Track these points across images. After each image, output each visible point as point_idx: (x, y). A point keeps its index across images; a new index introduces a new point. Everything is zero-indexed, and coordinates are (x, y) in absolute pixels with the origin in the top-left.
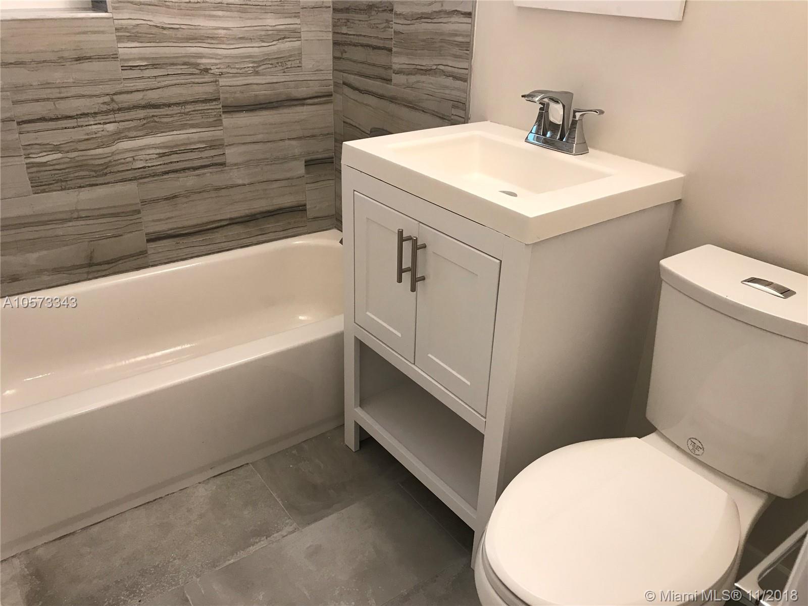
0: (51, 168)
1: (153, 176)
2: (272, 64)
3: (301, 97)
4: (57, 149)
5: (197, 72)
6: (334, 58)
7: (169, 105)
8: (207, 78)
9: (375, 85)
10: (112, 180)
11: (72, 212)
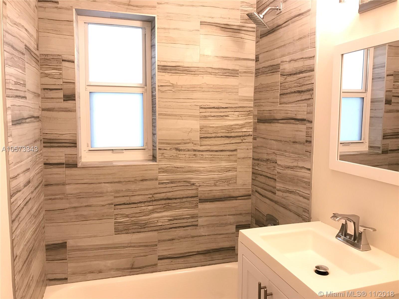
0: (124, 224)
1: (165, 229)
2: (223, 182)
3: (236, 196)
4: (127, 216)
5: (190, 185)
6: (252, 179)
7: (176, 199)
8: (194, 187)
9: (269, 194)
10: (147, 230)
11: (128, 243)
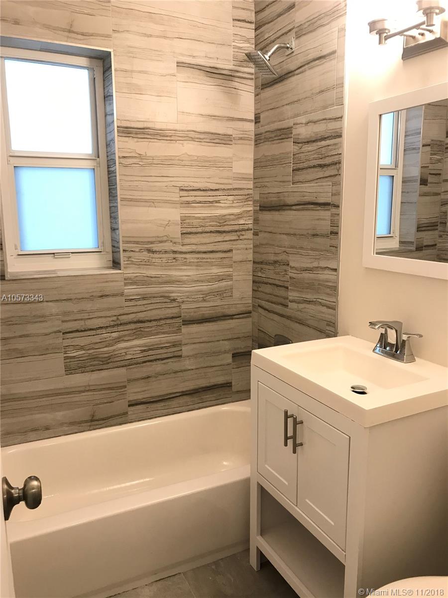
0: (78, 359)
1: (137, 364)
2: (214, 295)
3: (231, 314)
4: (82, 348)
5: (169, 301)
6: (253, 290)
7: (150, 321)
8: (175, 304)
9: (279, 309)
10: (112, 367)
11: (85, 386)
